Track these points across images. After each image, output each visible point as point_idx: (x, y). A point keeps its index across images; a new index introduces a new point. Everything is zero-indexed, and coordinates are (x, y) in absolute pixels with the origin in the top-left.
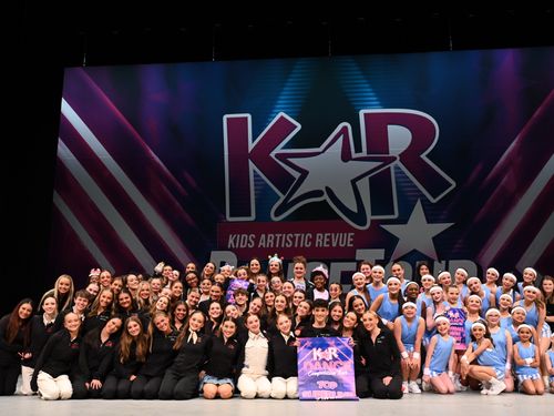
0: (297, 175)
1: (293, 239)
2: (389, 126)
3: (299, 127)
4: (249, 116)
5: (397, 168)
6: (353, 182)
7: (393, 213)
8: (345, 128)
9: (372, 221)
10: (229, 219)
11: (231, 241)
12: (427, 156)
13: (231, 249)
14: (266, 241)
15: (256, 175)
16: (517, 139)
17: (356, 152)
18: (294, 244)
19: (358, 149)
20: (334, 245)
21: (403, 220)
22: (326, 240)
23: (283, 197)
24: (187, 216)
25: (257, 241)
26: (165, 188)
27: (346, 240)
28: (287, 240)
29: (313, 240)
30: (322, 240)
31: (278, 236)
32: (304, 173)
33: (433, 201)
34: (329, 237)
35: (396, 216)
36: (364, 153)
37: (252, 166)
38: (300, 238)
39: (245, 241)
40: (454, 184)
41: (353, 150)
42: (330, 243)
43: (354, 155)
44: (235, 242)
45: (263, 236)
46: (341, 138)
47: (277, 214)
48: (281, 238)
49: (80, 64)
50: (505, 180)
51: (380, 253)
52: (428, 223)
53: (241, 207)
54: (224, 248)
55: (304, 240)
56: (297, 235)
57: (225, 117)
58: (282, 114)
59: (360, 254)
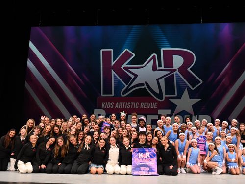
0: (133, 76)
1: (131, 105)
2: (174, 56)
3: (134, 55)
4: (112, 50)
5: (177, 74)
6: (158, 80)
7: (175, 94)
8: (154, 56)
9: (165, 97)
10: (102, 95)
11: (103, 105)
12: (190, 69)
13: (103, 109)
14: (119, 105)
15: (115, 76)
16: (229, 63)
17: (159, 67)
18: (131, 107)
19: (160, 66)
20: (149, 107)
21: (179, 97)
22: (145, 105)
23: (126, 86)
24: (84, 94)
25: (114, 105)
26: (74, 81)
27: (154, 106)
28: (128, 105)
29: (139, 105)
30: (143, 105)
31: (124, 103)
32: (136, 76)
33: (193, 89)
34: (147, 104)
35: (176, 95)
36: (162, 67)
37: (113, 72)
38: (133, 104)
39: (110, 105)
40: (202, 82)
41: (158, 66)
42: (147, 106)
43: (158, 68)
44: (105, 105)
45: (117, 103)
46: (153, 60)
47: (123, 94)
48: (125, 104)
49: (38, 26)
50: (224, 80)
51: (169, 112)
52: (190, 98)
53: (108, 90)
54: (100, 108)
55: (135, 105)
56: (132, 103)
57: (102, 50)
58: (126, 49)
59: (160, 112)
